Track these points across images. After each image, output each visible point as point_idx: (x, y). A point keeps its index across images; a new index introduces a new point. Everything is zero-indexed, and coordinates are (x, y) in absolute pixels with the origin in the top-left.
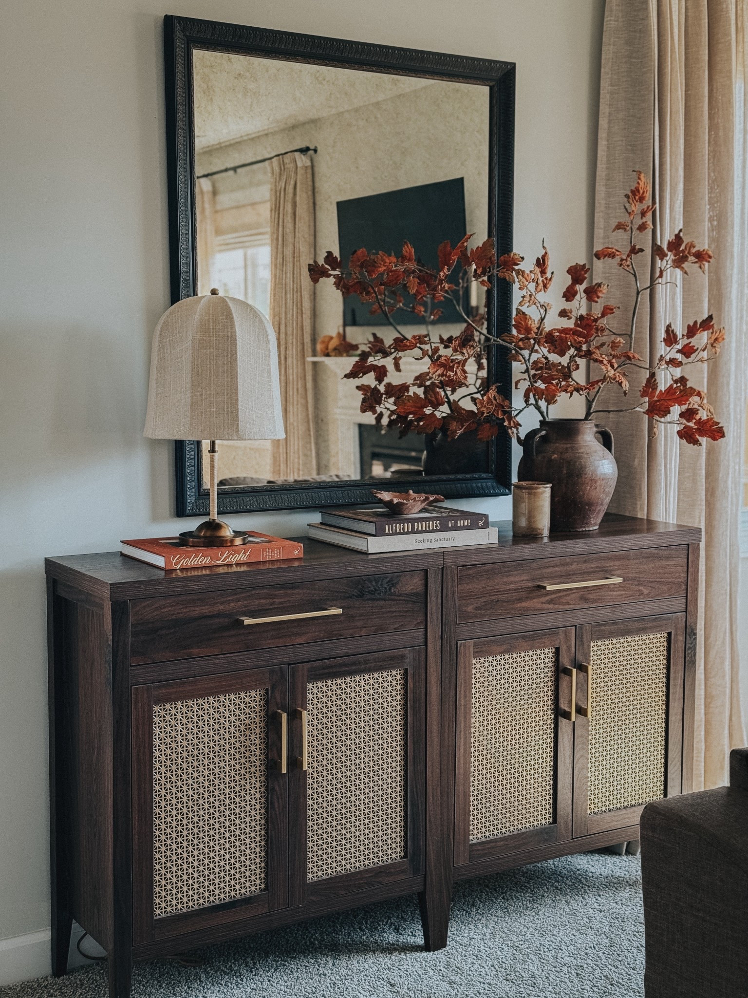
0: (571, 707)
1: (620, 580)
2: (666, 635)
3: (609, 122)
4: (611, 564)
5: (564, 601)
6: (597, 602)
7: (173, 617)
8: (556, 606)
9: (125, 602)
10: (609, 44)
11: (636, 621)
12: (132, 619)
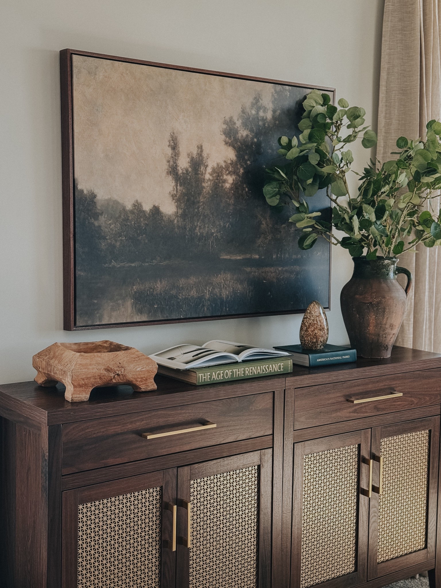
0: (369, 487)
1: (401, 394)
2: (427, 431)
3: (388, 74)
4: (395, 383)
5: (364, 410)
6: (385, 410)
7: (95, 436)
8: (359, 414)
9: (59, 426)
10: (388, 21)
11: (410, 423)
12: (64, 439)
